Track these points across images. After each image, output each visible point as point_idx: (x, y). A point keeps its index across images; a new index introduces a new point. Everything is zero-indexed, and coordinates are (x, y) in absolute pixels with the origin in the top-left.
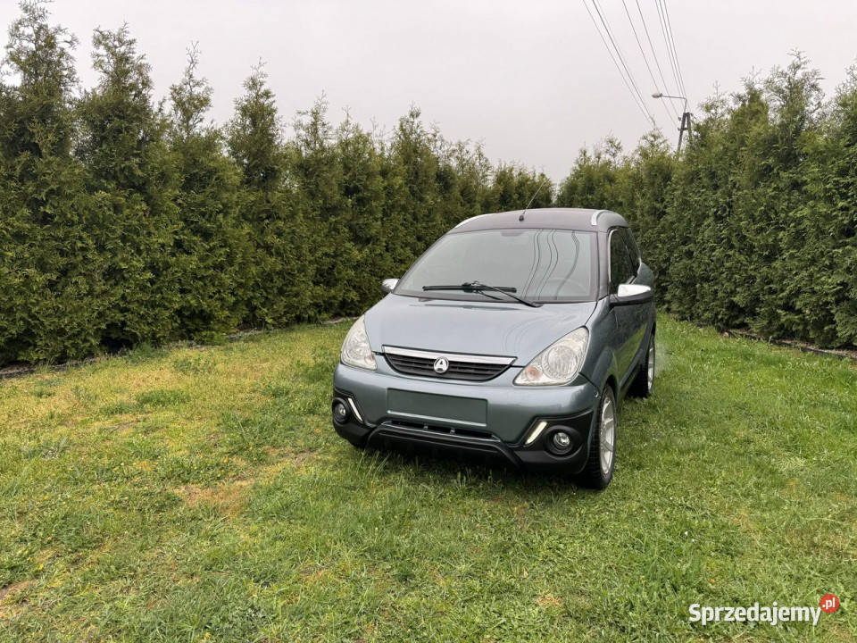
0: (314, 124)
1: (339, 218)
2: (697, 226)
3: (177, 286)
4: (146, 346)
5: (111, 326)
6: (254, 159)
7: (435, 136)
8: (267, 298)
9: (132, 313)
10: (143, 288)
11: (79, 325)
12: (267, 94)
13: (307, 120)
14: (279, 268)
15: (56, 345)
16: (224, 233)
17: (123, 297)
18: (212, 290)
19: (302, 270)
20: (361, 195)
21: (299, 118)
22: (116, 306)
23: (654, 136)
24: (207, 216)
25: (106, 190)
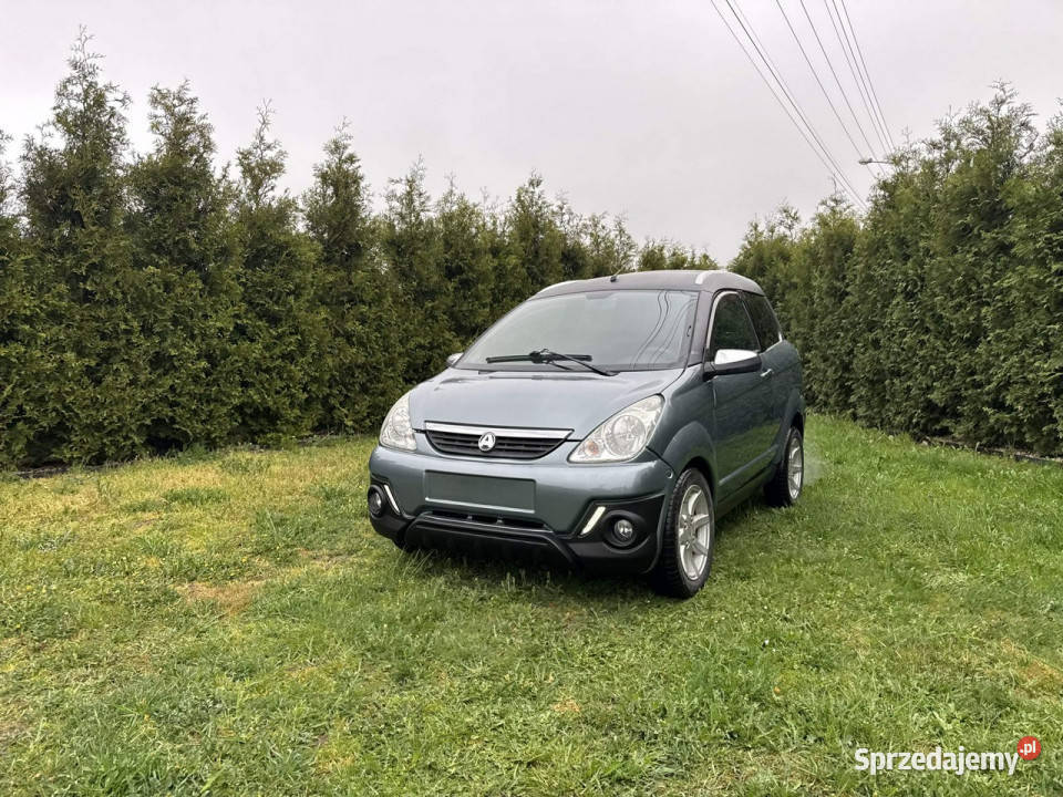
0: (409, 193)
1: (437, 302)
2: (884, 306)
3: (237, 378)
4: (199, 448)
5: (158, 422)
6: (335, 233)
7: (561, 208)
8: (346, 396)
9: (183, 408)
10: (196, 379)
11: (120, 419)
12: (351, 159)
13: (401, 189)
14: (361, 360)
15: (92, 442)
16: (295, 318)
17: (172, 388)
18: (279, 384)
19: (390, 363)
20: (464, 276)
21: (392, 187)
22: (164, 399)
23: (836, 201)
24: (275, 299)
25: (157, 266)
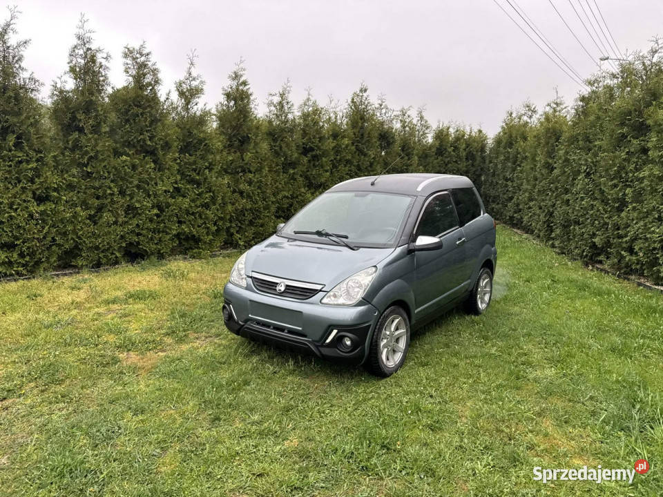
0: (280, 103)
1: (296, 170)
3: (175, 219)
4: (154, 259)
5: (131, 244)
6: (234, 130)
7: (381, 105)
8: (240, 227)
9: (144, 236)
10: (151, 221)
11: (108, 243)
12: (245, 83)
13: (276, 99)
14: (249, 207)
15: (94, 256)
16: (209, 183)
17: (138, 225)
18: (200, 222)
19: (267, 208)
20: (314, 153)
21: (270, 98)
22: (133, 232)
23: (557, 104)
24: (197, 172)
25: (128, 155)
